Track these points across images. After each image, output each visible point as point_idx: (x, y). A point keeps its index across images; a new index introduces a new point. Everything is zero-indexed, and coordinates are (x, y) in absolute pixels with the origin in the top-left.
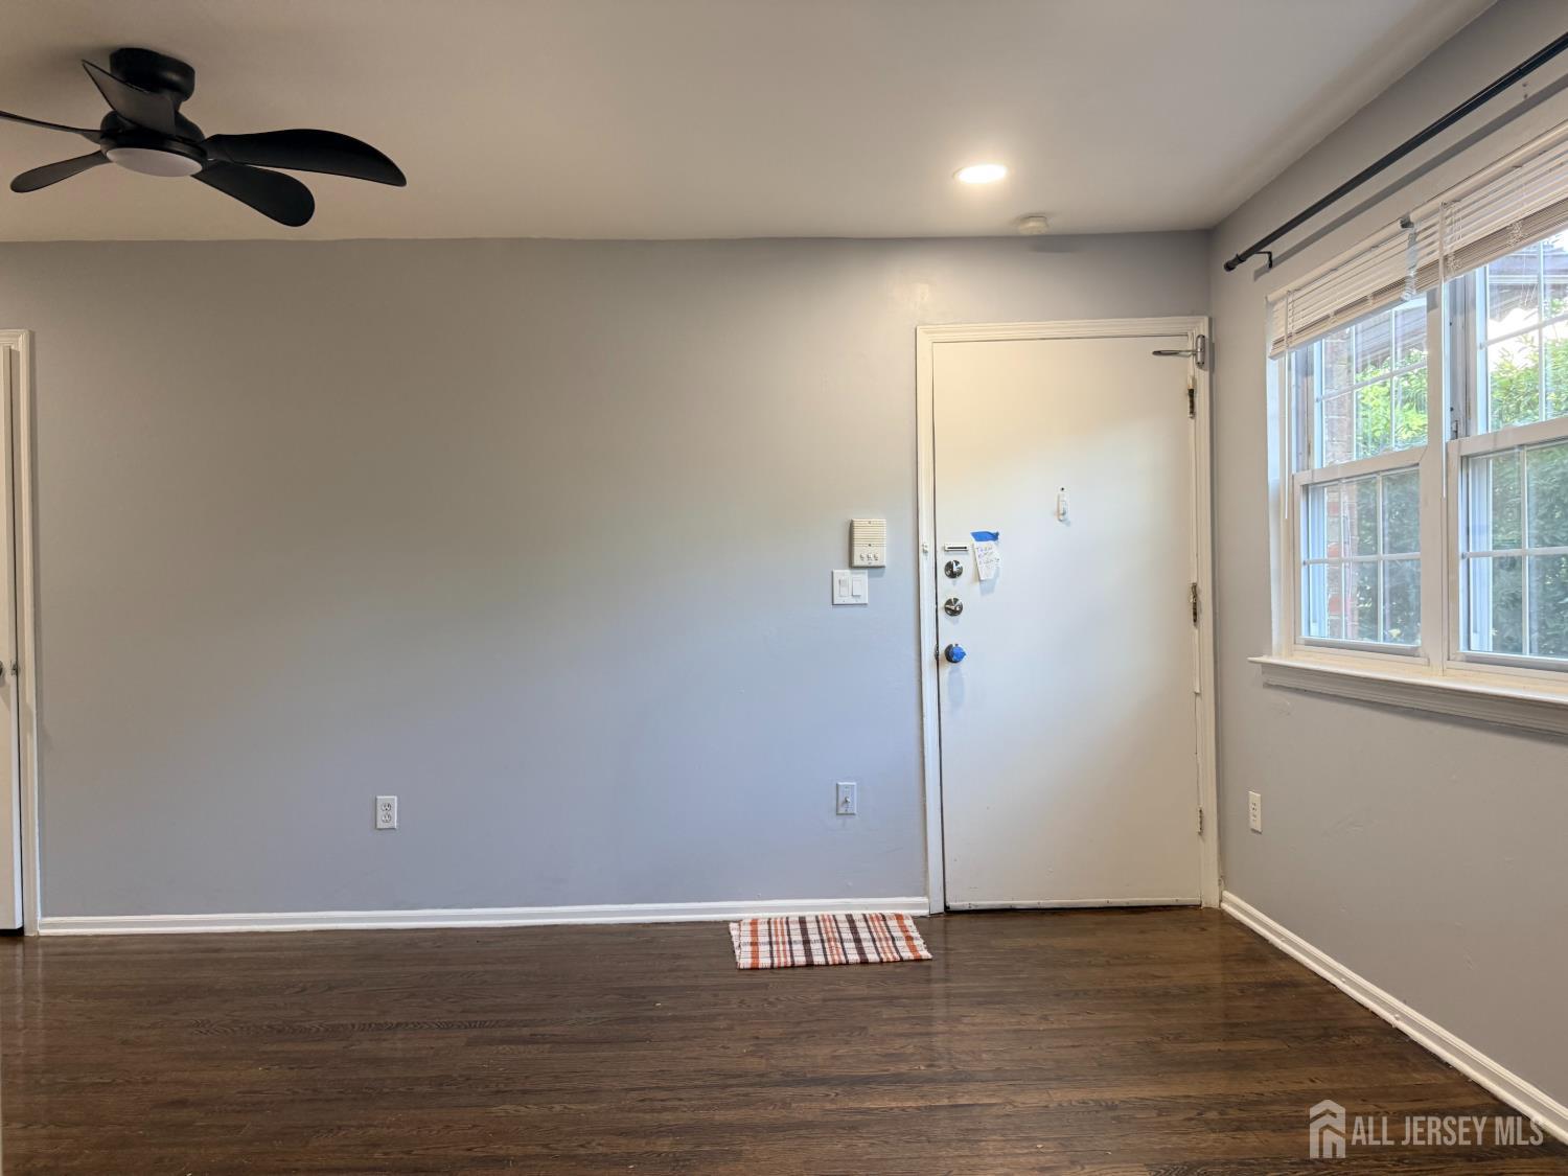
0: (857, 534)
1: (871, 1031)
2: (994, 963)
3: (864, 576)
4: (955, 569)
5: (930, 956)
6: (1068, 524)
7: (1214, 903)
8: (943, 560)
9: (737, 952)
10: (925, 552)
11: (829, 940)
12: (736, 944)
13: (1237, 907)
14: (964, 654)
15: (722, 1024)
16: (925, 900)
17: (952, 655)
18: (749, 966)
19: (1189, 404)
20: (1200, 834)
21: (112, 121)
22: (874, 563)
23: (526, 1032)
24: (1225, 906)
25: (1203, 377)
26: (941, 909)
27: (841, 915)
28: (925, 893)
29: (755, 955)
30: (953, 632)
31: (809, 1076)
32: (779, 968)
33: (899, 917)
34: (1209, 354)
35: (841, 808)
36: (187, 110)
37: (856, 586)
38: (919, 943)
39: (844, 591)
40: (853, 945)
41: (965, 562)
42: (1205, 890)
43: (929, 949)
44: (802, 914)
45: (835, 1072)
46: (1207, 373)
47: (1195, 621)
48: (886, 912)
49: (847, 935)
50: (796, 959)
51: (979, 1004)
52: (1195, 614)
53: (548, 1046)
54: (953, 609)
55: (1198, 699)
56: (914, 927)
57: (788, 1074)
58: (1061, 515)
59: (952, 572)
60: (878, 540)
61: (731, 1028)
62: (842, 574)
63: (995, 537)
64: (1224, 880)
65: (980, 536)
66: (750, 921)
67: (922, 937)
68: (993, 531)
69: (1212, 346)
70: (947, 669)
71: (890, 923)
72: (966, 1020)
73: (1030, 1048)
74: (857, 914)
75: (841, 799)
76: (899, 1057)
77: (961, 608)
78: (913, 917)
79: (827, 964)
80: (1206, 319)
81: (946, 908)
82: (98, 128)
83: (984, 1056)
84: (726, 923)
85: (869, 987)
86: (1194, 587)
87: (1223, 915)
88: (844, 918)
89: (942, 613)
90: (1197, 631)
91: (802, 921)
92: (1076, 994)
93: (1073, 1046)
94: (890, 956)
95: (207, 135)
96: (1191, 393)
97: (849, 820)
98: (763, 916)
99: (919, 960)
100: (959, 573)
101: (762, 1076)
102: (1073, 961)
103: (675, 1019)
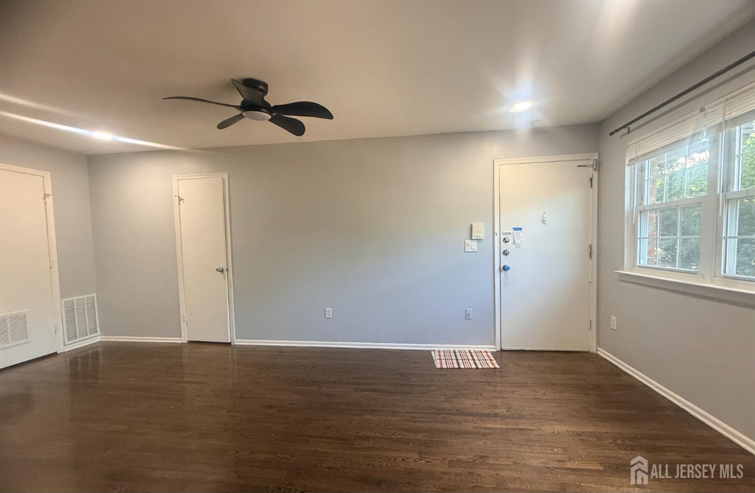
0: (473, 229)
1: (484, 395)
2: (522, 370)
3: (475, 243)
4: (507, 240)
5: (499, 367)
6: (546, 225)
7: (594, 351)
8: (503, 237)
9: (435, 362)
10: (497, 234)
11: (464, 359)
12: (434, 359)
13: (602, 353)
14: (510, 268)
15: (434, 389)
16: (494, 346)
17: (505, 268)
18: (439, 367)
19: (590, 184)
20: (590, 328)
21: (243, 102)
22: (479, 238)
23: (372, 387)
24: (598, 352)
25: (596, 174)
26: (500, 349)
27: (467, 350)
28: (495, 345)
29: (441, 364)
30: (505, 261)
31: (466, 411)
32: (449, 369)
33: (486, 352)
34: (598, 166)
35: (467, 317)
36: (266, 98)
37: (474, 245)
38: (494, 362)
39: (469, 247)
40: (472, 361)
41: (510, 238)
42: (592, 347)
43: (498, 364)
44: (454, 349)
45: (474, 411)
46: (597, 173)
47: (591, 257)
48: (482, 350)
49: (470, 358)
50: (455, 366)
51: (520, 387)
52: (591, 255)
53: (379, 393)
54: (506, 253)
55: (591, 284)
56: (492, 356)
57: (458, 410)
58: (544, 222)
59: (505, 241)
60: (480, 230)
61: (437, 391)
62: (468, 241)
63: (521, 229)
64: (598, 344)
65: (515, 229)
66: (437, 351)
67: (495, 360)
68: (520, 227)
69: (600, 163)
70: (503, 273)
71: (483, 354)
72: (516, 393)
73: (542, 406)
74: (472, 350)
75: (467, 314)
76: (495, 407)
77: (508, 252)
78: (491, 352)
79: (465, 368)
80: (597, 154)
81: (501, 349)
82: (240, 105)
83: (526, 408)
84: (430, 351)
85: (480, 378)
86: (591, 246)
87: (597, 355)
88: (468, 351)
89: (502, 255)
90: (591, 261)
91: (454, 352)
92: (554, 384)
93: (557, 407)
94: (485, 366)
95: (272, 106)
96: (591, 180)
97: (469, 321)
98: (442, 349)
99: (495, 368)
100: (508, 241)
101: (449, 410)
102: (549, 371)
103: (417, 386)
